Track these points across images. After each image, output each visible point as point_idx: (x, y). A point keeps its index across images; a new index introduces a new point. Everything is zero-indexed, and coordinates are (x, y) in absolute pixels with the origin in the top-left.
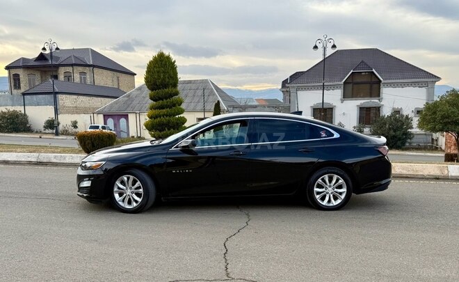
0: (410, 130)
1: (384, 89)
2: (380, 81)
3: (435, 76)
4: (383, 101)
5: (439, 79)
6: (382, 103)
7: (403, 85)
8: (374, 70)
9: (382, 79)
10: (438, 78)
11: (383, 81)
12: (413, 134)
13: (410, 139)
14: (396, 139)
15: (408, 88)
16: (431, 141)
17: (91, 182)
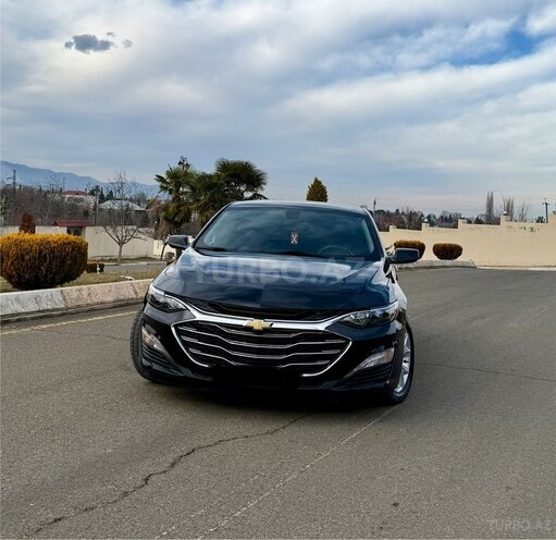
17: (393, 350)
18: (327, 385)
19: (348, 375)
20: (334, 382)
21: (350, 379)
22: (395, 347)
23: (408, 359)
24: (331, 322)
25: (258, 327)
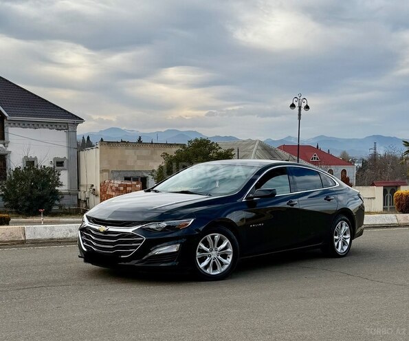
0: (56, 188)
1: (10, 128)
2: (4, 117)
3: (76, 117)
4: (9, 145)
5: (81, 120)
6: (9, 149)
7: (36, 125)
9: (7, 115)
11: (9, 118)
12: (61, 194)
13: (58, 200)
14: (41, 201)
15: (42, 130)
16: (76, 202)
17: (178, 245)
18: (133, 263)
19: (146, 257)
20: (136, 261)
21: (146, 260)
22: (181, 243)
23: (231, 256)
24: (137, 228)
25: (102, 231)
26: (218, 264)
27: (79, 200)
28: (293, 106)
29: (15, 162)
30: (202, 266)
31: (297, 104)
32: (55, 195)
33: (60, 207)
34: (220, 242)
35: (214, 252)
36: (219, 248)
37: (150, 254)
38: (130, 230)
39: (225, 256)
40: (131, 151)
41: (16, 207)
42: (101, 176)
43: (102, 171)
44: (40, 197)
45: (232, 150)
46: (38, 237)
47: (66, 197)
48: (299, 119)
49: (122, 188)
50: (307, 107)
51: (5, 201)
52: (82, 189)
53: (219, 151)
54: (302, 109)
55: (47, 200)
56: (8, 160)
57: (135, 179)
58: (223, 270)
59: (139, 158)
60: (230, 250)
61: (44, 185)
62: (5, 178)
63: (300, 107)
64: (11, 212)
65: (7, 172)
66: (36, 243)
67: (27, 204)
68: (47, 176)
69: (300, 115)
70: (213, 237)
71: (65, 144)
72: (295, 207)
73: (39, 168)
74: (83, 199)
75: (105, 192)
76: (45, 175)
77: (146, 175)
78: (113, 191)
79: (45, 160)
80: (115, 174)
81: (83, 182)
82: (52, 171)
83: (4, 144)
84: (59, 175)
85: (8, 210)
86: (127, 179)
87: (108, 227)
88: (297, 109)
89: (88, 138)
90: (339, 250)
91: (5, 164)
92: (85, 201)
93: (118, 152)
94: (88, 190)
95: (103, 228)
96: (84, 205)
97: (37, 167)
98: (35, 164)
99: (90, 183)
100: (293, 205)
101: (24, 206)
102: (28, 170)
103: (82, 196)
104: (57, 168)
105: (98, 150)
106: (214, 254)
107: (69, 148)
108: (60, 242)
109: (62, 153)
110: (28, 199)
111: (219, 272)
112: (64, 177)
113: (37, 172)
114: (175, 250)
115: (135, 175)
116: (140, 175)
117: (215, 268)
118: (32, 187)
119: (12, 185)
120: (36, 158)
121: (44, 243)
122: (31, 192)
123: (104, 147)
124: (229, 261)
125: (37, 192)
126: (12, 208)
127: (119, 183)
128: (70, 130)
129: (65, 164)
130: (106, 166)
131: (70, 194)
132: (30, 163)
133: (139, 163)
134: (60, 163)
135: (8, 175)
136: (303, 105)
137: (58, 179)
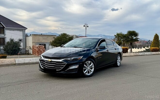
0: (20, 47)
1: (6, 31)
2: (4, 27)
3: (25, 27)
6: (5, 36)
7: (14, 30)
8: (1, 23)
9: (5, 27)
10: (26, 28)
12: (21, 49)
13: (20, 51)
14: (15, 51)
17: (78, 66)
18: (62, 72)
19: (66, 70)
20: (63, 72)
21: (67, 71)
22: (79, 65)
23: (93, 68)
24: (63, 60)
25: (49, 61)
26: (90, 71)
27: (26, 51)
28: (84, 26)
29: (7, 40)
30: (85, 72)
31: (85, 26)
32: (19, 49)
33: (21, 52)
34: (90, 64)
35: (88, 67)
36: (90, 66)
37: (68, 69)
38: (61, 61)
39: (91, 69)
40: (41, 37)
41: (8, 53)
42: (33, 44)
43: (33, 43)
44: (15, 50)
45: (73, 36)
46: (20, 62)
47: (22, 50)
48: (86, 29)
49: (39, 47)
50: (88, 26)
51: (5, 51)
52: (27, 47)
53: (70, 36)
54: (87, 27)
55: (17, 51)
56: (5, 40)
57: (42, 45)
58: (91, 73)
59: (43, 39)
60: (93, 66)
61: (16, 47)
62: (4, 45)
63: (86, 26)
64: (6, 54)
65: (5, 43)
66: (19, 64)
67: (11, 52)
68: (17, 44)
69: (86, 28)
70: (88, 62)
71: (22, 35)
72: (109, 52)
73: (15, 42)
74: (27, 50)
75: (34, 48)
76: (16, 44)
77: (45, 43)
78: (36, 48)
79: (16, 39)
80: (37, 43)
81: (27, 45)
82: (18, 42)
83: (4, 35)
84: (20, 43)
85: (5, 53)
86: (40, 45)
87: (52, 59)
88: (85, 27)
89: (27, 34)
90: (118, 65)
91: (4, 41)
92: (28, 51)
93: (37, 37)
94: (29, 48)
95: (50, 60)
96: (28, 52)
97: (14, 41)
98: (13, 41)
99: (29, 46)
100: (108, 51)
101: (10, 52)
102: (11, 42)
103: (27, 49)
104: (20, 42)
105: (32, 37)
106: (88, 68)
107: (23, 36)
108: (27, 64)
109: (21, 38)
110: (12, 50)
111: (90, 74)
112: (22, 44)
113: (14, 43)
114: (77, 67)
115: (42, 44)
116: (44, 43)
117: (89, 73)
118: (12, 47)
119: (6, 46)
120: (13, 39)
121: (22, 64)
122: (12, 48)
123: (33, 36)
124: (93, 70)
125: (14, 48)
126: (6, 53)
127: (38, 46)
128: (23, 31)
129: (22, 40)
130: (34, 41)
131: (23, 49)
132: (12, 40)
133: (44, 40)
134: (20, 40)
135: (5, 44)
136: (87, 26)
137: (20, 45)
